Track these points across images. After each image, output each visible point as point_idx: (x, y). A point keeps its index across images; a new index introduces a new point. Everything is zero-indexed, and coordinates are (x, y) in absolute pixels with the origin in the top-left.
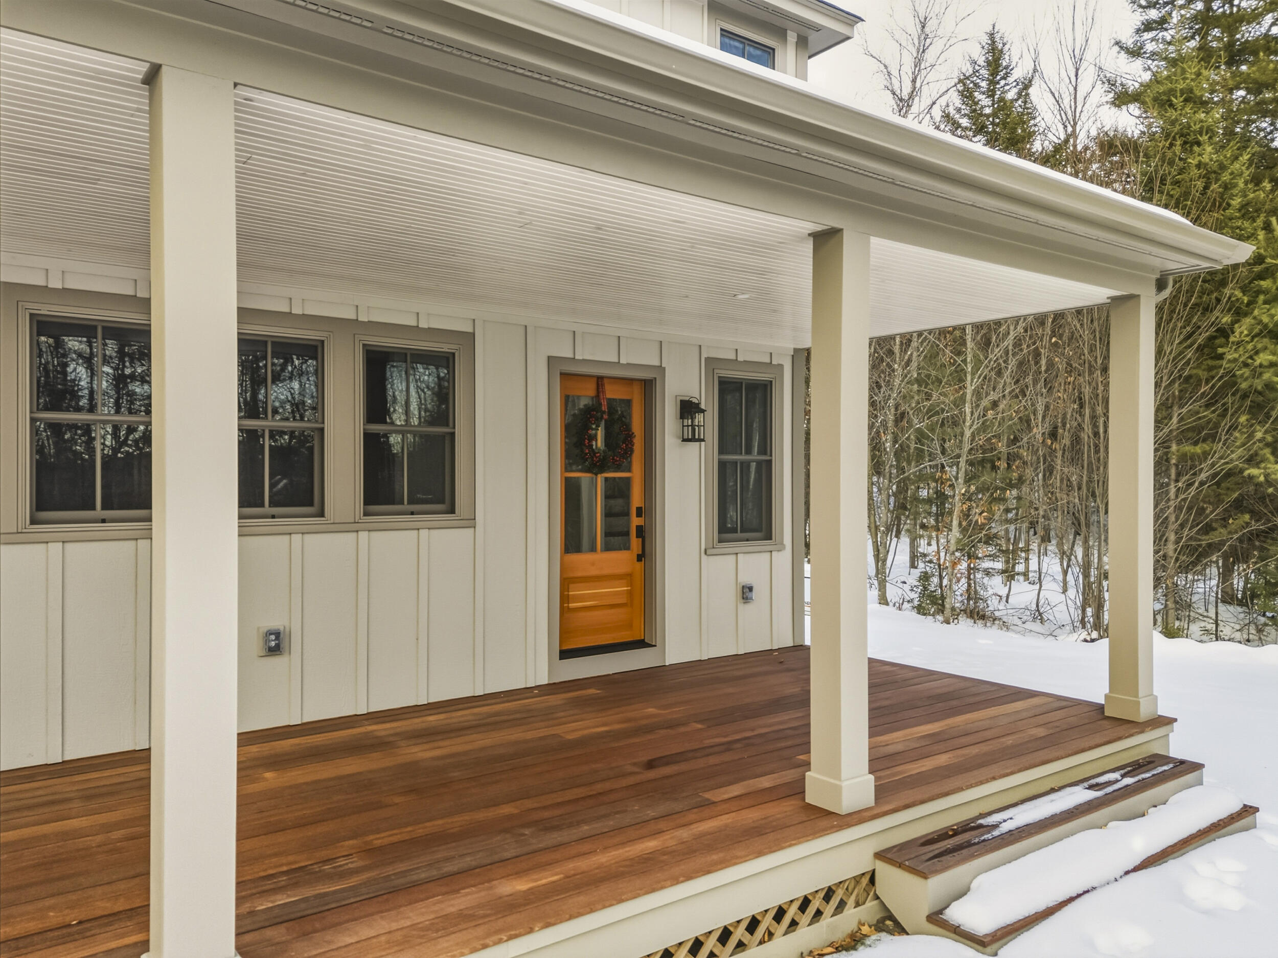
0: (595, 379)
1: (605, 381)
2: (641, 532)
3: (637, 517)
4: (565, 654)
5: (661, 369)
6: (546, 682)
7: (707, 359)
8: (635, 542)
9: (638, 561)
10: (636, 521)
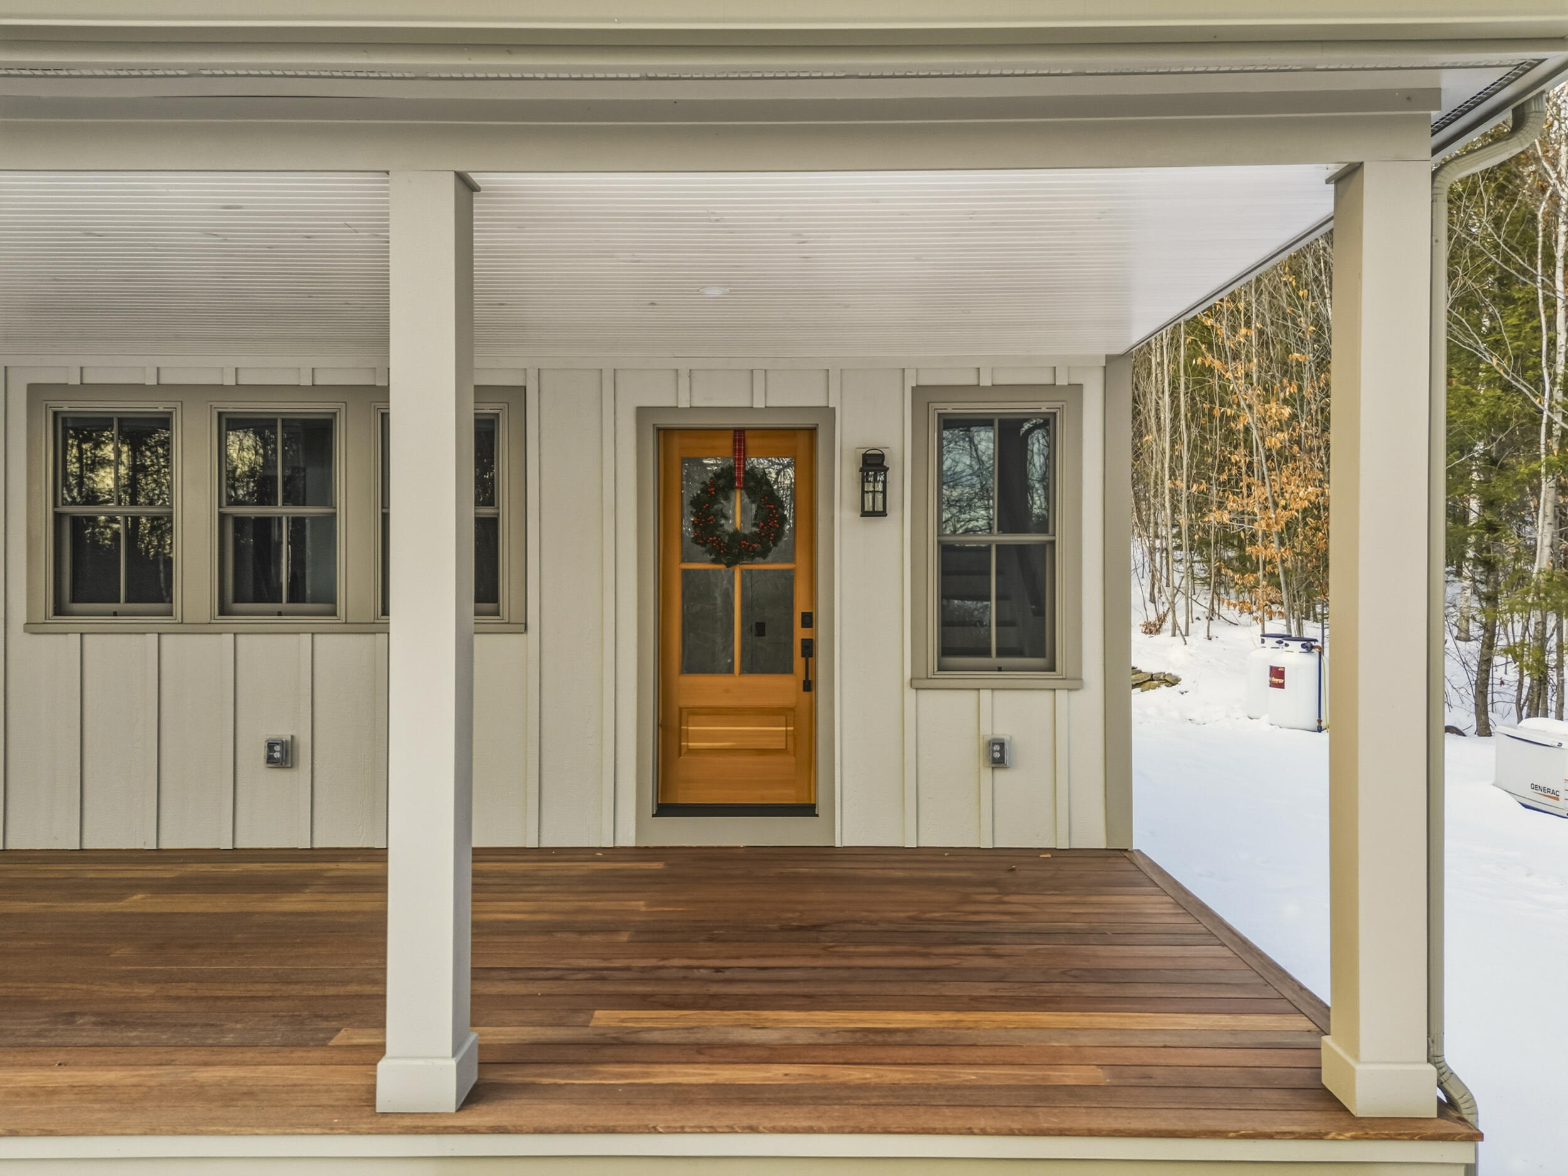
0: (732, 432)
1: (747, 433)
2: (809, 648)
3: (803, 627)
4: (664, 810)
5: (828, 412)
6: (633, 844)
7: (917, 390)
8: (799, 662)
9: (804, 690)
10: (800, 633)
